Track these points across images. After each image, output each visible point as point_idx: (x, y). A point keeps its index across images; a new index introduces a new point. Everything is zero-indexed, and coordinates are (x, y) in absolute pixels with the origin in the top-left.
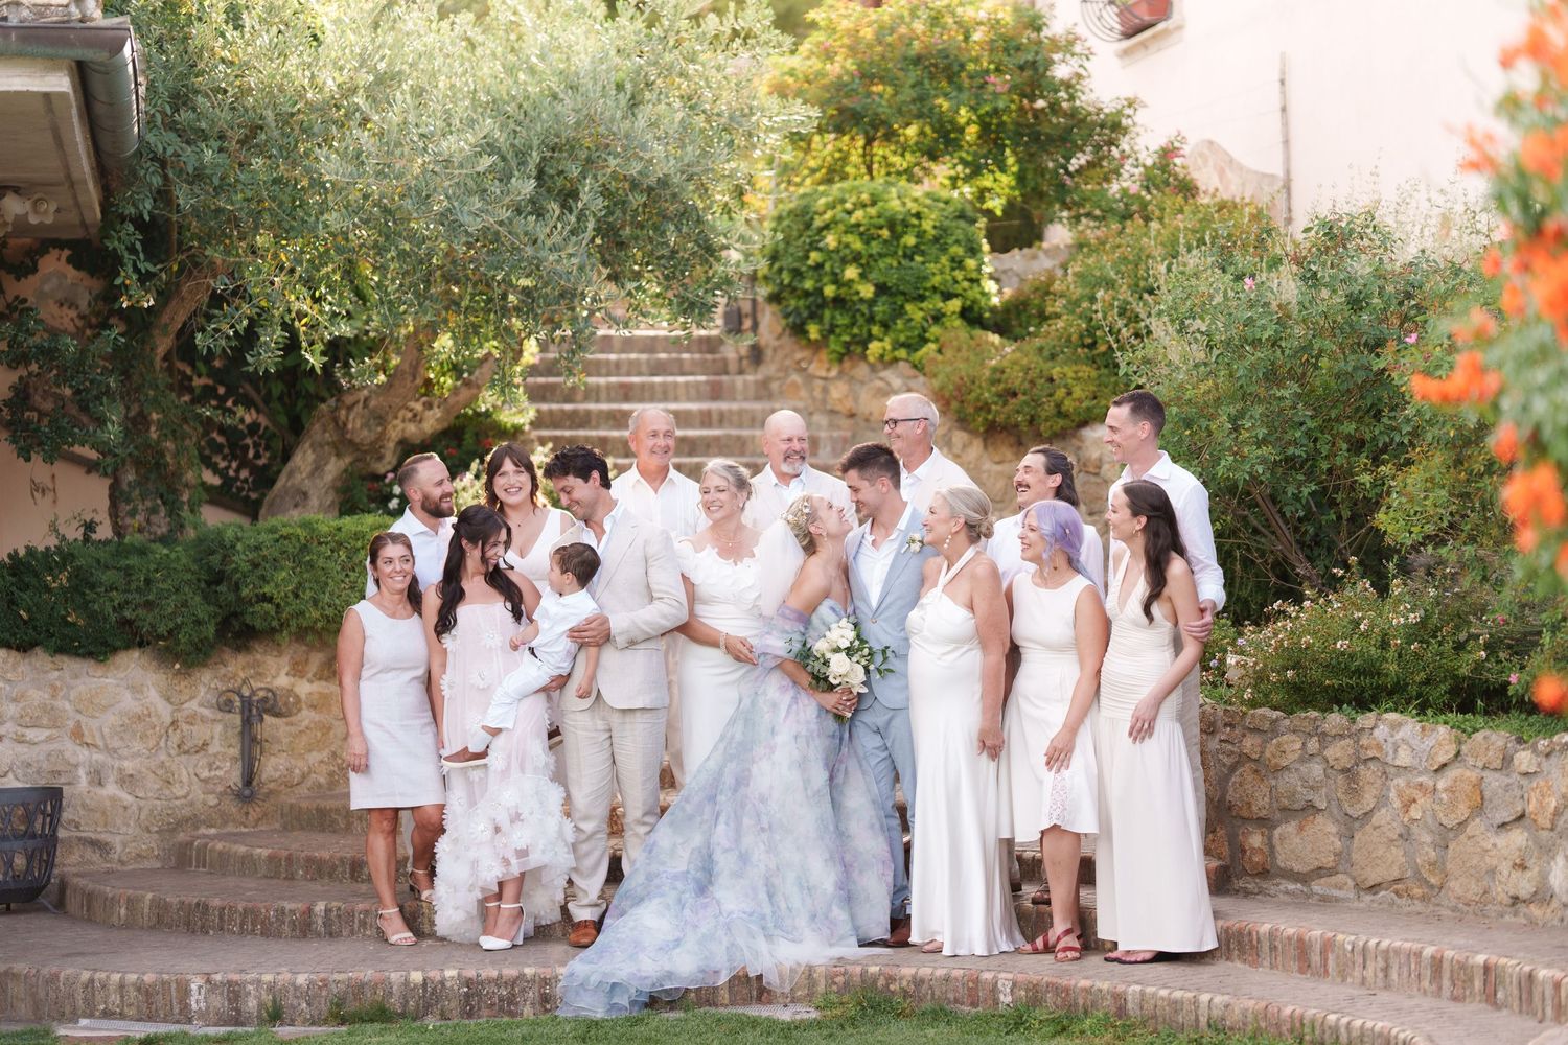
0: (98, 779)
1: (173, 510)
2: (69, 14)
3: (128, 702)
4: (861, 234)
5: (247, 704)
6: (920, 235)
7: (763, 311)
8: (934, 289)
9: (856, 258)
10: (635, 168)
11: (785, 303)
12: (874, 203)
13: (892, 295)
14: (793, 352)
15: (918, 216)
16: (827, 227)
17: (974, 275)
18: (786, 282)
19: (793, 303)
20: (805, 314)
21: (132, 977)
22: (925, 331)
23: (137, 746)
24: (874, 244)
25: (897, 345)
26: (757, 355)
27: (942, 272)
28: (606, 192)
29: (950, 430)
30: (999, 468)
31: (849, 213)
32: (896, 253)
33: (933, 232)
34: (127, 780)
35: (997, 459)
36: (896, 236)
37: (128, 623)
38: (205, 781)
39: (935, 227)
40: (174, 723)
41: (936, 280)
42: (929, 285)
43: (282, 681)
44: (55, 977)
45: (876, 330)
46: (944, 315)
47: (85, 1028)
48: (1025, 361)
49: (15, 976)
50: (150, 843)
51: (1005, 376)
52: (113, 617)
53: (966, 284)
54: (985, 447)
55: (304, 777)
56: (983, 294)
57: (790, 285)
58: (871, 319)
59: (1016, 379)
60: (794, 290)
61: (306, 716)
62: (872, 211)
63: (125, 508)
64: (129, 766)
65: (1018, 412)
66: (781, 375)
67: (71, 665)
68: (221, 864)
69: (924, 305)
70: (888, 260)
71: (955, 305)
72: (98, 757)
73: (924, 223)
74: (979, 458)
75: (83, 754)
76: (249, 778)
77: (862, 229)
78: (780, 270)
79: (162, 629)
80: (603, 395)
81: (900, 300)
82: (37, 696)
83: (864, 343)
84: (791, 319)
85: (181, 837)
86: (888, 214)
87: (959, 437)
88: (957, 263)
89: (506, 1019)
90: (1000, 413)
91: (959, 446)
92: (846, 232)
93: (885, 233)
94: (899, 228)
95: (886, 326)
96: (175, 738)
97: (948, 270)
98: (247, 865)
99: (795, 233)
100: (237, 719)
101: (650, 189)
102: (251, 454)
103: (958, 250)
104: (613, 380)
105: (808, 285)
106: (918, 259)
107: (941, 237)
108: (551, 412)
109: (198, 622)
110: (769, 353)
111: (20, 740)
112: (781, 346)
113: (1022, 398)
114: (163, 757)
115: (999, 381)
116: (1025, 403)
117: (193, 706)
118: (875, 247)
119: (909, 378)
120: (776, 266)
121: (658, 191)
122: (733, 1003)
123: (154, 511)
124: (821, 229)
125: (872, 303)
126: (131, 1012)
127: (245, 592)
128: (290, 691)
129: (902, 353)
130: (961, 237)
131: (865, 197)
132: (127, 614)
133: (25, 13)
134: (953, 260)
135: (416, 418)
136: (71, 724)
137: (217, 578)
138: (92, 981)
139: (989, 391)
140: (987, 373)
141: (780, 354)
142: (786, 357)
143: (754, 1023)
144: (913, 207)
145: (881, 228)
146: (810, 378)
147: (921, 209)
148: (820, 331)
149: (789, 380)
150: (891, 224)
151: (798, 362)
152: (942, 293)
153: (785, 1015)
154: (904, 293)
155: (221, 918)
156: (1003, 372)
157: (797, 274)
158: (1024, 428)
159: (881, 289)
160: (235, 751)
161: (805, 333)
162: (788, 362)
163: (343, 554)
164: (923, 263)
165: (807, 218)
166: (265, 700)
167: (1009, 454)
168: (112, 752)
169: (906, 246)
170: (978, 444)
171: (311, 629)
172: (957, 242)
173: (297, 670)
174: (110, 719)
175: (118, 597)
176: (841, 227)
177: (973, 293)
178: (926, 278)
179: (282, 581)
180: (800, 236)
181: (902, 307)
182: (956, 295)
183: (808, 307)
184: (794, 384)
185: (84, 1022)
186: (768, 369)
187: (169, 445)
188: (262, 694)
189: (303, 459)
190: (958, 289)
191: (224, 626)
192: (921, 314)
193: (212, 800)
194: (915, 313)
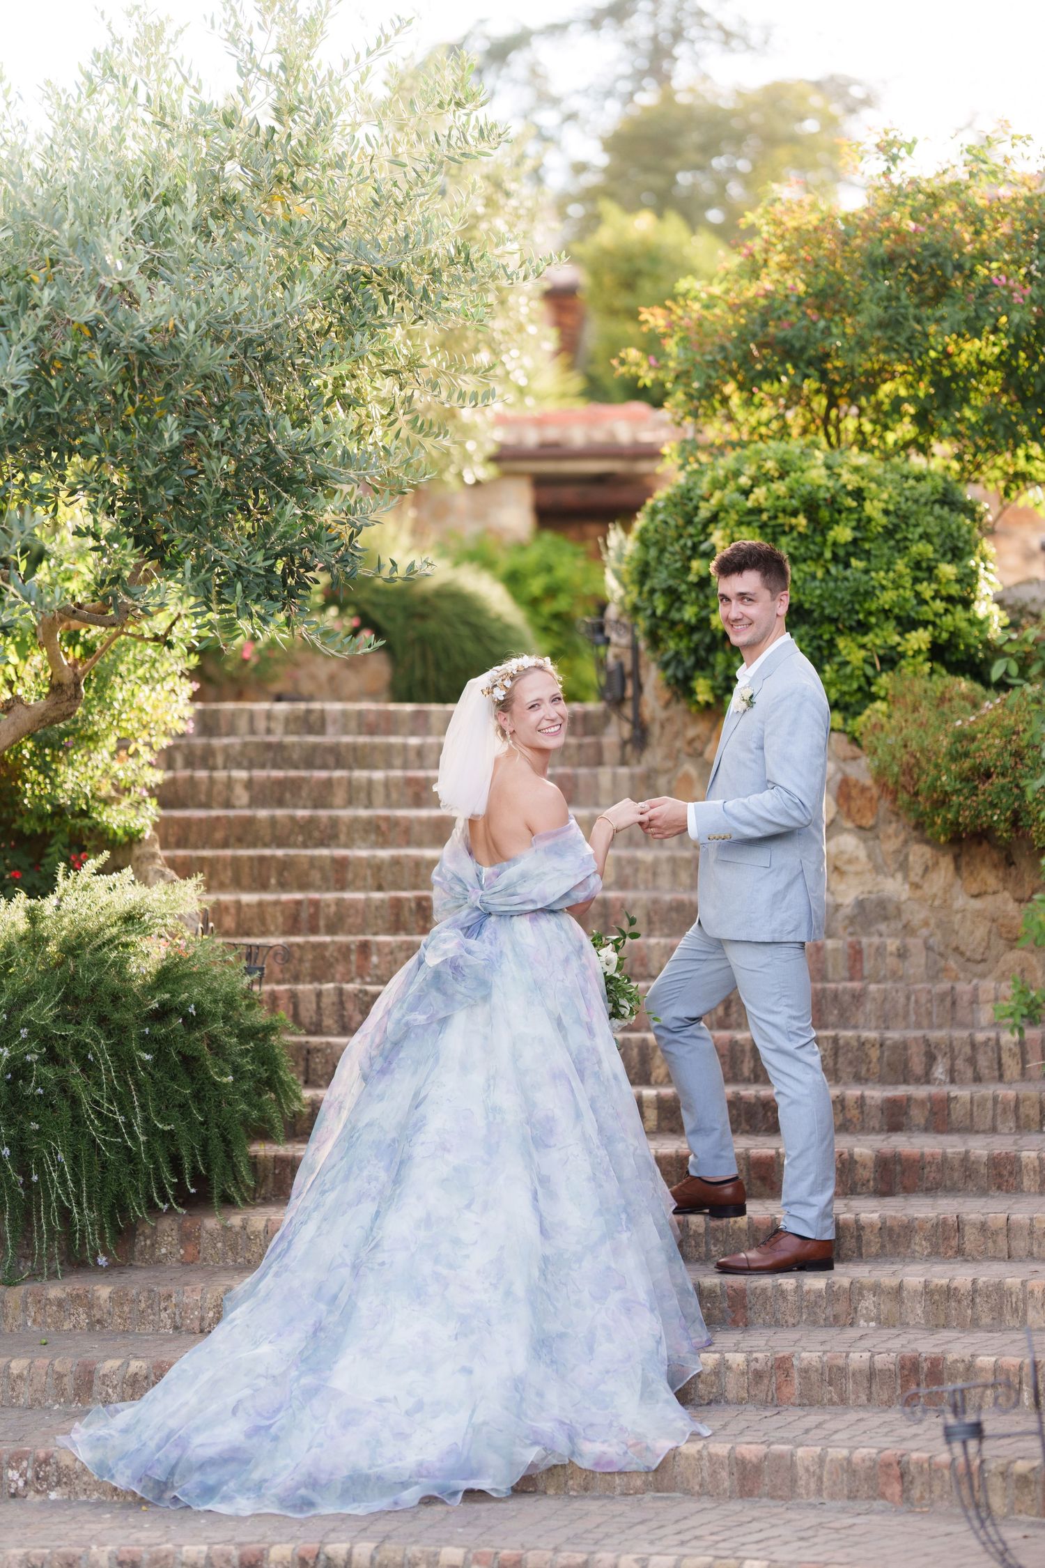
4: (763, 526)
6: (862, 525)
7: (647, 666)
8: (886, 613)
11: (662, 646)
12: (782, 477)
13: (814, 624)
14: (685, 726)
15: (858, 494)
16: (714, 518)
17: (954, 590)
18: (659, 612)
19: (672, 644)
20: (689, 662)
22: (869, 682)
24: (784, 540)
26: (640, 737)
27: (897, 586)
29: (906, 842)
30: (977, 904)
31: (746, 493)
32: (821, 555)
33: (884, 520)
35: (975, 889)
36: (820, 527)
39: (886, 512)
41: (887, 598)
42: (874, 607)
46: (902, 656)
48: (1010, 722)
51: (973, 746)
53: (939, 605)
54: (958, 869)
56: (972, 622)
57: (664, 617)
59: (990, 749)
60: (673, 624)
62: (780, 488)
65: (993, 806)
66: (670, 764)
69: (867, 639)
70: (808, 567)
71: (920, 639)
73: (867, 505)
74: (948, 889)
77: (765, 517)
78: (652, 591)
80: (379, 796)
81: (827, 631)
84: (670, 672)
86: (804, 491)
87: (919, 854)
88: (925, 571)
90: (964, 809)
91: (920, 871)
92: (740, 523)
93: (801, 521)
94: (824, 514)
97: (907, 582)
99: (672, 533)
103: (926, 550)
104: (397, 773)
105: (689, 613)
106: (854, 562)
107: (896, 528)
108: (273, 821)
110: (655, 730)
112: (669, 719)
113: (998, 781)
115: (966, 755)
116: (1002, 788)
119: (845, 760)
120: (646, 588)
124: (706, 524)
130: (934, 529)
131: (770, 465)
134: (917, 565)
139: (948, 770)
140: (945, 742)
141: (670, 730)
142: (677, 735)
144: (850, 480)
145: (794, 513)
147: (863, 484)
148: (713, 689)
149: (680, 773)
150: (810, 506)
151: (691, 742)
152: (899, 619)
154: (833, 621)
156: (973, 739)
157: (673, 596)
158: (1003, 831)
161: (690, 693)
162: (679, 744)
164: (866, 572)
165: (690, 506)
167: (990, 878)
169: (835, 544)
170: (946, 863)
172: (926, 537)
176: (734, 516)
177: (956, 620)
178: (869, 594)
180: (680, 536)
181: (831, 643)
182: (925, 624)
183: (694, 651)
184: (687, 779)
186: (654, 756)
190: (926, 612)
192: (863, 653)
194: (850, 650)
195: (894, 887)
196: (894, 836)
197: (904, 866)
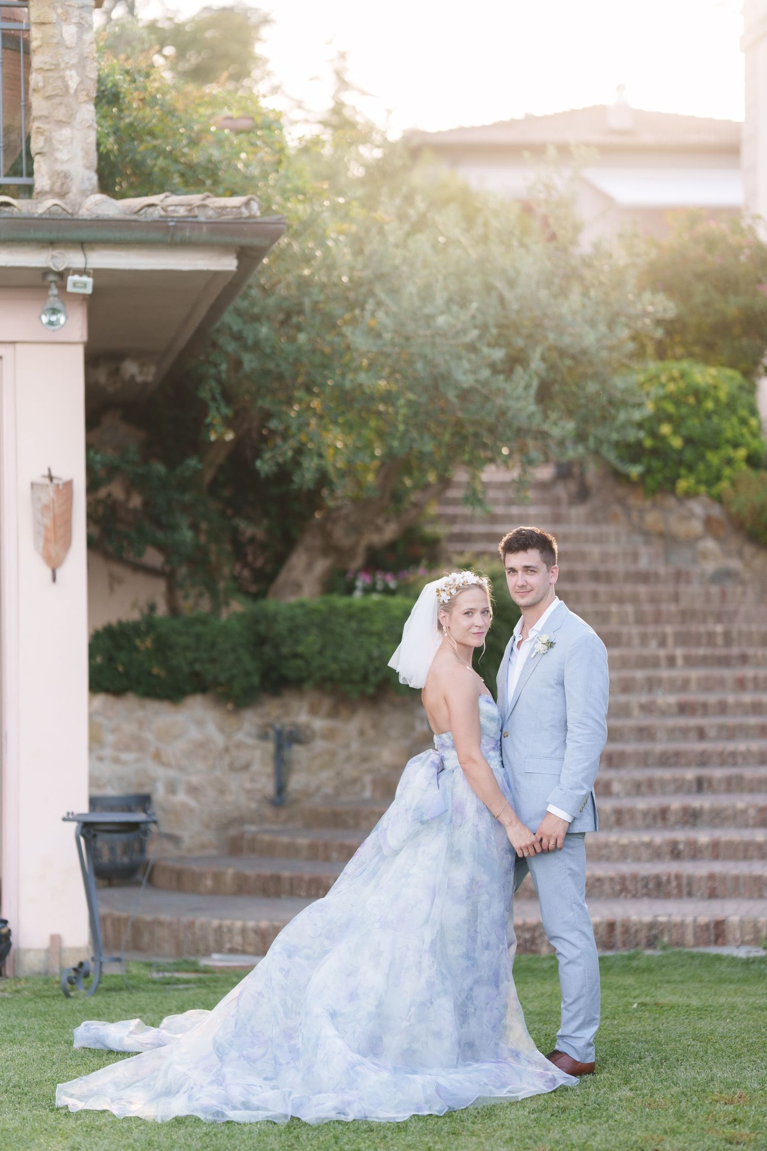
0: (172, 788)
1: (214, 595)
2: (241, 213)
3: (195, 734)
4: (674, 401)
5: (279, 734)
6: (717, 401)
8: (728, 441)
9: (669, 419)
10: (567, 340)
12: (683, 378)
13: (697, 445)
14: (616, 489)
15: (715, 387)
17: (755, 430)
21: (251, 924)
22: (720, 471)
23: (200, 765)
24: (683, 407)
25: (699, 482)
26: (584, 492)
27: (733, 428)
28: (543, 359)
29: (742, 545)
31: (663, 385)
32: (699, 414)
33: (726, 399)
34: (193, 790)
36: (699, 402)
37: (196, 675)
38: (248, 792)
39: (727, 395)
40: (227, 750)
41: (729, 434)
42: (723, 437)
43: (303, 718)
44: (191, 925)
45: (683, 471)
46: (734, 460)
47: (220, 960)
49: (160, 923)
50: (210, 836)
52: (186, 669)
53: (750, 437)
55: (318, 789)
56: (761, 443)
58: (680, 463)
61: (319, 745)
62: (682, 383)
63: (180, 594)
64: (195, 780)
66: (604, 507)
67: (153, 706)
68: (270, 850)
69: (720, 452)
70: (693, 420)
71: (742, 452)
72: (172, 773)
73: (719, 392)
75: (160, 772)
76: (281, 788)
77: (674, 397)
79: (222, 678)
81: (702, 448)
82: (130, 728)
83: (673, 481)
85: (233, 832)
86: (693, 386)
87: (748, 550)
88: (744, 422)
89: (530, 956)
91: (749, 557)
93: (692, 400)
94: (702, 396)
95: (691, 468)
96: (227, 759)
97: (737, 427)
98: (291, 851)
100: (270, 746)
101: (573, 357)
102: (250, 558)
103: (744, 413)
106: (716, 419)
107: (732, 403)
109: (248, 674)
110: (595, 490)
111: (116, 760)
112: (604, 486)
114: (218, 773)
117: (240, 736)
118: (684, 410)
119: (709, 507)
121: (580, 357)
122: (696, 944)
123: (200, 595)
125: (680, 452)
126: (250, 949)
127: (285, 650)
128: (308, 726)
129: (702, 489)
130: (744, 402)
131: (676, 373)
132: (198, 667)
133: (210, 213)
134: (741, 419)
135: (379, 530)
136: (152, 749)
137: (260, 641)
138: (220, 927)
141: (604, 491)
142: (609, 493)
143: (719, 958)
144: (711, 381)
145: (687, 395)
146: (627, 509)
147: (717, 383)
149: (611, 511)
150: (697, 393)
151: (619, 498)
152: (733, 443)
153: (742, 953)
154: (705, 444)
155: (291, 885)
159: (689, 441)
160: (270, 769)
162: (610, 498)
163: (354, 624)
164: (719, 422)
166: (291, 732)
168: (182, 769)
169: (707, 410)
171: (330, 679)
172: (743, 406)
173: (313, 711)
174: (180, 746)
175: (190, 655)
177: (755, 444)
178: (721, 432)
179: (311, 642)
181: (703, 454)
182: (743, 445)
184: (615, 512)
185: (216, 956)
186: (595, 502)
187: (213, 548)
188: (288, 728)
189: (298, 560)
190: (744, 441)
191: (265, 676)
192: (718, 459)
193: (253, 806)
194: (713, 458)
195: (735, 564)
196: (735, 542)
197: (740, 555)
